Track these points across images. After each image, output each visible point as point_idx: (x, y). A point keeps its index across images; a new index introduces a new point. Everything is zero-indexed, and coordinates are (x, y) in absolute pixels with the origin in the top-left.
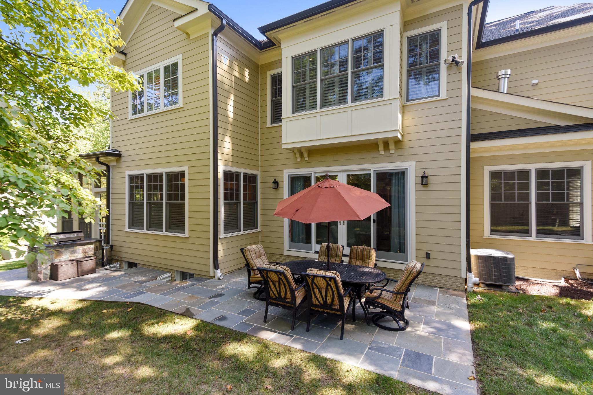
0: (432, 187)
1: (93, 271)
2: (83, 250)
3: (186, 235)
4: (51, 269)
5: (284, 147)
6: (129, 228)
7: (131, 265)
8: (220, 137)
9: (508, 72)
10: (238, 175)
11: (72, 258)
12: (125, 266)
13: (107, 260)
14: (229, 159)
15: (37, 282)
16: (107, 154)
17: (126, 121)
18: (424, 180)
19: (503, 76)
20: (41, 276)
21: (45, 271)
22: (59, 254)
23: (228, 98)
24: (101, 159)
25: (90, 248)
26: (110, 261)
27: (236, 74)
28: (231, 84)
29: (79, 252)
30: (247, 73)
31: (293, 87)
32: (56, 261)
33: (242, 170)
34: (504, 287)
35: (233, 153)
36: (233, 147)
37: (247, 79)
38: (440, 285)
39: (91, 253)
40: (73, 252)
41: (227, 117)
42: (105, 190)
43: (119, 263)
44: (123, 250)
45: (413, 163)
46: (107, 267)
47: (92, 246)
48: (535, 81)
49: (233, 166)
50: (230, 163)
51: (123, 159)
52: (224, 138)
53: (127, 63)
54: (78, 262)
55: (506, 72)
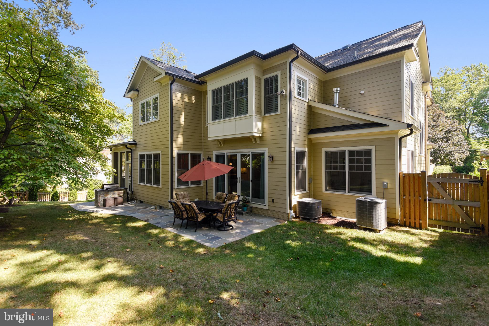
0: (275, 162)
1: (122, 203)
2: (118, 193)
3: (160, 187)
4: (103, 201)
5: (209, 139)
6: (140, 182)
7: (141, 202)
8: (175, 136)
9: (338, 89)
10: (187, 155)
11: (113, 197)
12: (138, 202)
13: (130, 199)
14: (181, 146)
15: (98, 207)
16: (130, 144)
17: (138, 126)
18: (271, 158)
19: (336, 92)
20: (100, 205)
21: (101, 202)
22: (107, 194)
23: (180, 114)
24: (128, 146)
25: (121, 192)
26: (132, 200)
27: (186, 100)
28: (183, 106)
29: (116, 194)
30: (193, 98)
31: (212, 106)
32: (106, 198)
33: (190, 152)
34: (311, 220)
35: (183, 143)
36: (183, 140)
37: (194, 101)
38: (277, 217)
39: (122, 195)
40: (114, 194)
41: (180, 124)
42: (130, 162)
43: (135, 201)
44: (138, 194)
45: (267, 149)
46: (129, 202)
47: (122, 191)
48: (362, 92)
49: (183, 150)
50: (182, 149)
51: (138, 146)
52: (178, 136)
53: (139, 95)
54: (115, 199)
55: (336, 89)
